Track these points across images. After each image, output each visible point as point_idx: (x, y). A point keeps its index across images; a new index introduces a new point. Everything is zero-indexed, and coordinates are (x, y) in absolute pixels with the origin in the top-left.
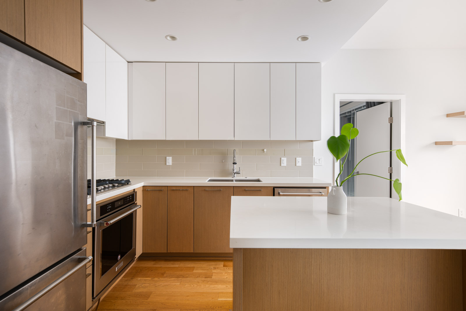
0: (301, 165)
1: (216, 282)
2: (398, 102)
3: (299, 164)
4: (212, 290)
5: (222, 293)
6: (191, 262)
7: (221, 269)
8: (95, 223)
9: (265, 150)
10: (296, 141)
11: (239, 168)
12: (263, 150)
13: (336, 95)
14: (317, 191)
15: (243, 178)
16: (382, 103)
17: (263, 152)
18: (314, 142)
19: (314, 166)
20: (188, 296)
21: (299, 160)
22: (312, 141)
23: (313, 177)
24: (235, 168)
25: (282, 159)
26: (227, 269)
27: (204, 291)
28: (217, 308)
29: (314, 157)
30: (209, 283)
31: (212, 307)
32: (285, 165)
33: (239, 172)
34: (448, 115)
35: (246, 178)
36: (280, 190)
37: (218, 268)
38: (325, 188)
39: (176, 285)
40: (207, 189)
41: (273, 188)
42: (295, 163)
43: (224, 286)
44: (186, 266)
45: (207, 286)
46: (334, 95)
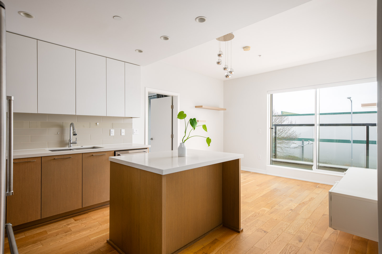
0: (124, 135)
1: (79, 231)
2: (177, 97)
3: (123, 134)
4: (80, 237)
5: (90, 235)
6: (38, 229)
7: (75, 223)
8: (13, 191)
9: (98, 124)
10: (125, 117)
11: (76, 138)
12: (96, 124)
13: (146, 88)
14: (142, 151)
15: (80, 147)
16: (166, 96)
17: (96, 125)
18: (133, 118)
19: (133, 135)
20: (61, 249)
21: (123, 131)
22: (132, 118)
23: (132, 143)
24: (71, 139)
25: (111, 130)
26: (80, 221)
27: (73, 240)
28: (95, 244)
29: (133, 129)
30: (72, 234)
31: (90, 245)
32: (113, 135)
33: (76, 142)
34: (196, 107)
35: (82, 146)
36: (118, 153)
37: (71, 223)
38: (147, 149)
39: (39, 248)
40: (56, 158)
41: (114, 152)
42: (120, 133)
43: (88, 231)
44: (35, 233)
45: (72, 236)
46: (145, 88)
